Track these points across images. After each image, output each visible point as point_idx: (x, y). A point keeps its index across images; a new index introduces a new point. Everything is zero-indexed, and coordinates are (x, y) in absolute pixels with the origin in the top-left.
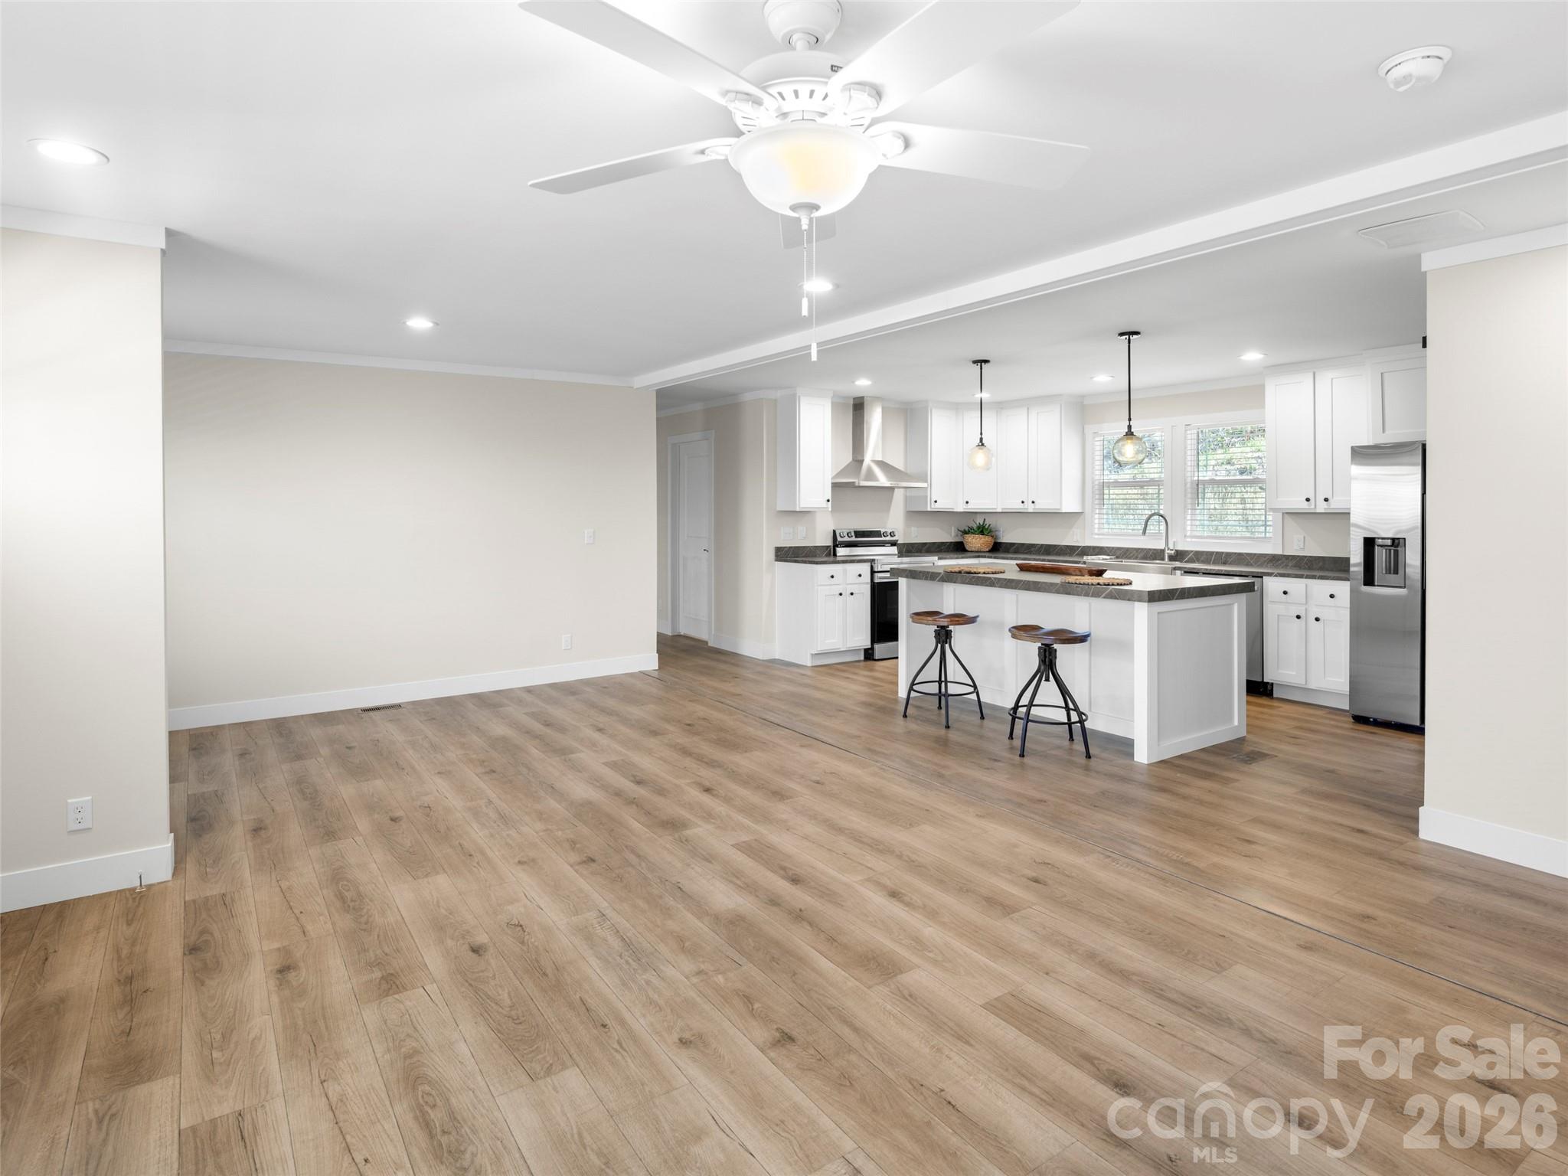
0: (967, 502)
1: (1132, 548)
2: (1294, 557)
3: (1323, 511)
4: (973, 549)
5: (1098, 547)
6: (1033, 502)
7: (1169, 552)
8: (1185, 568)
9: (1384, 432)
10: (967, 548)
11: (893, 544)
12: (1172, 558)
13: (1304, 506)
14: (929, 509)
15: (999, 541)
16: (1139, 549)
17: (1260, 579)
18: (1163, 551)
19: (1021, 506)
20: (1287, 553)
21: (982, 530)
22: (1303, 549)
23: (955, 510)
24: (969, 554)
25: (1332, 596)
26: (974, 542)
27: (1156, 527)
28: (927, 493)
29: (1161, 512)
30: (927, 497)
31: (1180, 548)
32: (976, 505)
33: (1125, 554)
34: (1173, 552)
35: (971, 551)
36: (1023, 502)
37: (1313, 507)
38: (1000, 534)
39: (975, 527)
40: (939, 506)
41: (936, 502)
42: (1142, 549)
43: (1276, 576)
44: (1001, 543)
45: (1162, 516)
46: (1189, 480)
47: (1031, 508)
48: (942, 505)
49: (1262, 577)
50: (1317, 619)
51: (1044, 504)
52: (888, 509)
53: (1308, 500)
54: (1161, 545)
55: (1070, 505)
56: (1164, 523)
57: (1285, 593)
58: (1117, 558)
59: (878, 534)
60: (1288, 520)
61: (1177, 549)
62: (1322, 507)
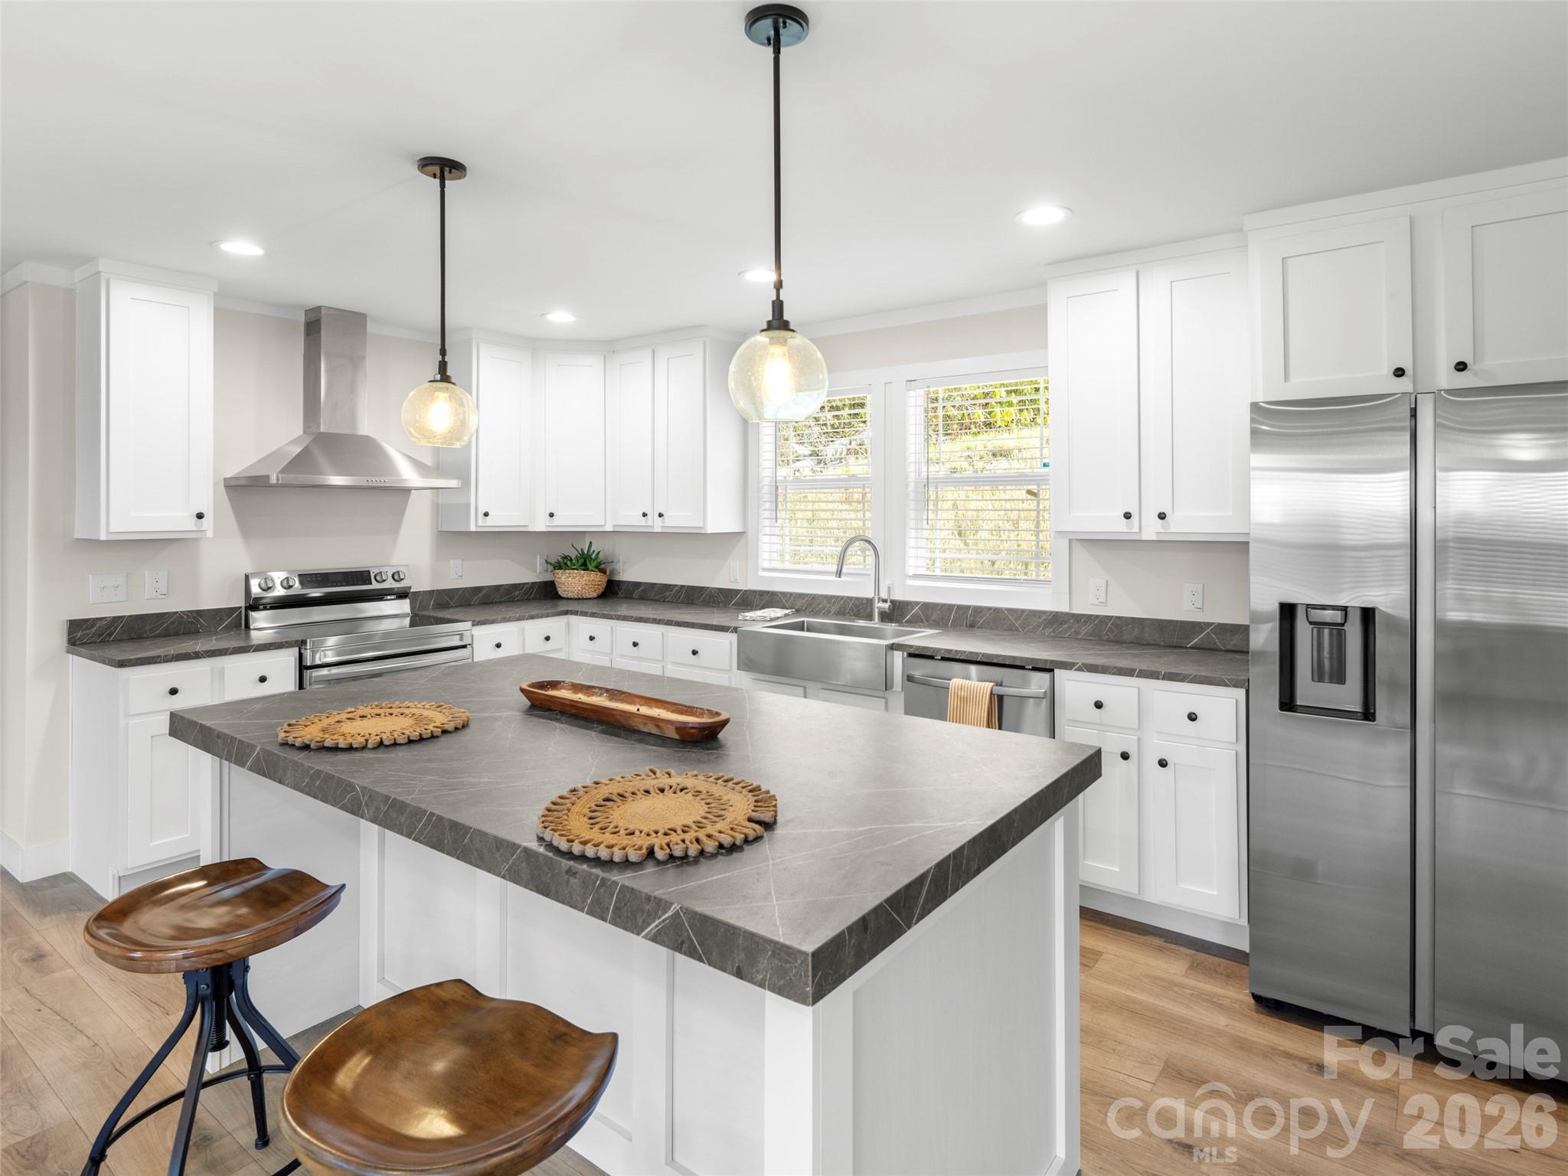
0: (551, 515)
1: (822, 596)
2: (1089, 618)
3: (1155, 539)
4: (570, 595)
5: (768, 592)
6: (661, 515)
7: (881, 605)
8: (911, 646)
9: (1286, 377)
10: (561, 592)
11: (402, 595)
12: (886, 617)
13: (1118, 527)
14: (473, 528)
15: (618, 578)
16: (832, 597)
17: (1046, 676)
18: (870, 601)
19: (642, 521)
20: (1077, 610)
21: (585, 562)
22: (1105, 603)
23: (531, 529)
24: (563, 606)
25: (1192, 717)
26: (572, 582)
27: (859, 560)
28: (469, 498)
29: (869, 535)
30: (468, 505)
31: (898, 596)
32: (567, 520)
33: (810, 604)
34: (887, 605)
35: (568, 599)
36: (645, 515)
37: (1136, 529)
38: (619, 567)
39: (573, 554)
40: (495, 522)
41: (486, 514)
42: (837, 597)
43: (1080, 669)
44: (619, 582)
45: (869, 542)
46: (912, 478)
47: (658, 526)
48: (500, 520)
49: (1051, 670)
50: (1163, 763)
51: (679, 519)
52: (395, 529)
53: (1128, 516)
54: (868, 593)
55: (720, 520)
56: (870, 553)
57: (1099, 705)
58: (798, 611)
59: (363, 577)
60: (1080, 552)
61: (892, 598)
62: (1151, 530)
